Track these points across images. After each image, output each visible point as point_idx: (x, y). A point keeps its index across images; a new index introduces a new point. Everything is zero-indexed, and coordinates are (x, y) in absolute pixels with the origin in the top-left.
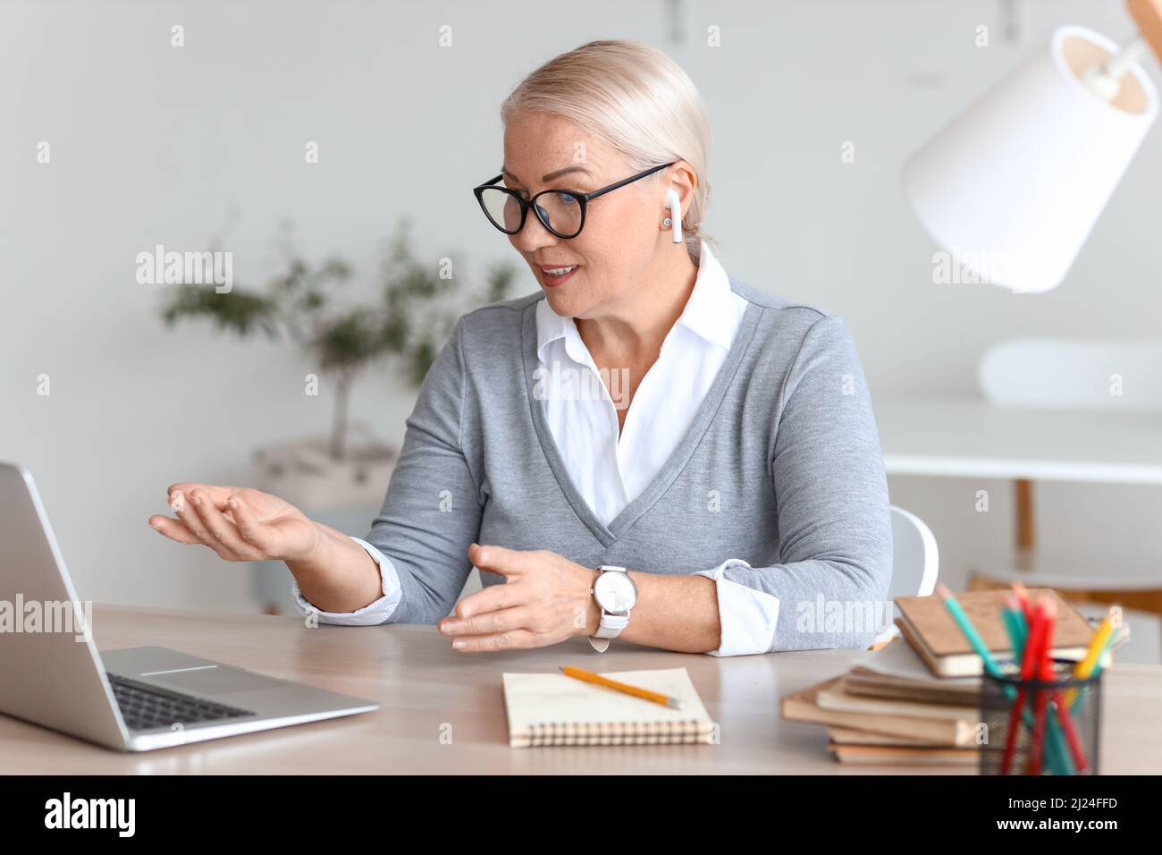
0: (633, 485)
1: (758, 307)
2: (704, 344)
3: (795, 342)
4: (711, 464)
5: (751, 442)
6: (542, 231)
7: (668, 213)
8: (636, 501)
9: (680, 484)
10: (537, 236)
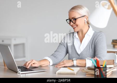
0: (82, 50)
1: (95, 32)
2: (90, 36)
3: (98, 36)
4: (89, 48)
5: (93, 46)
6: (72, 23)
7: (85, 21)
8: (82, 52)
9: (87, 50)
10: (72, 24)
